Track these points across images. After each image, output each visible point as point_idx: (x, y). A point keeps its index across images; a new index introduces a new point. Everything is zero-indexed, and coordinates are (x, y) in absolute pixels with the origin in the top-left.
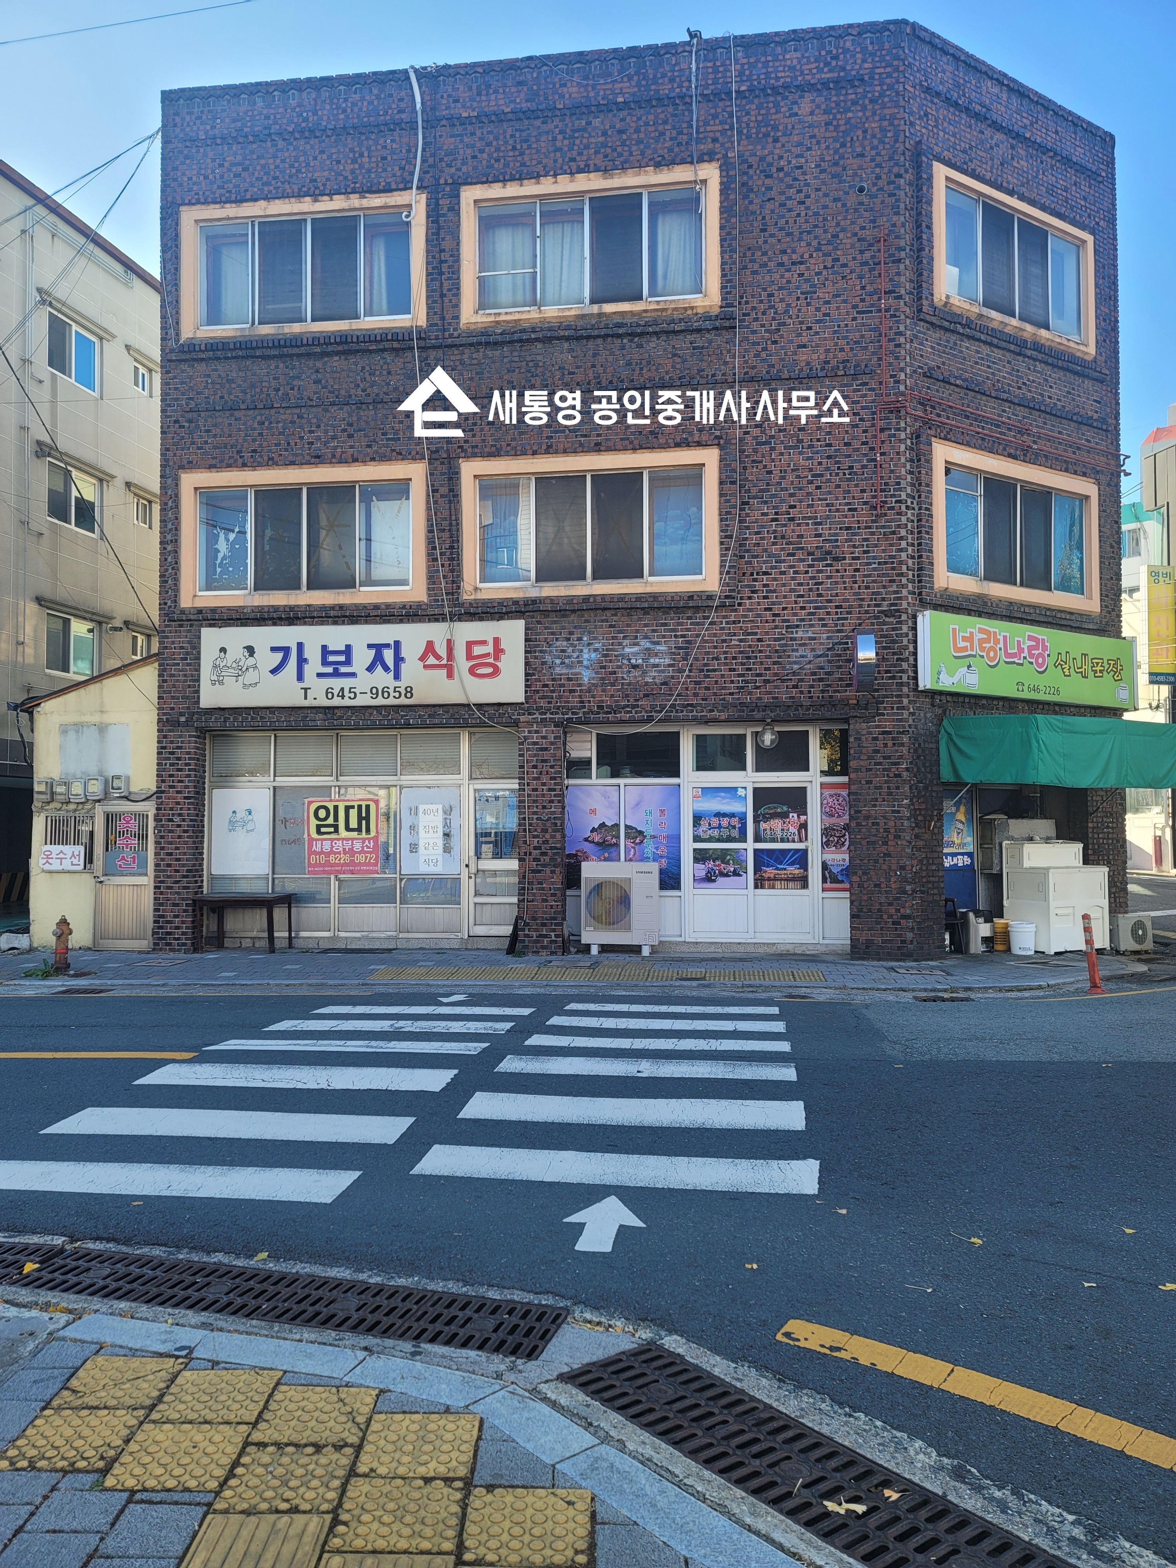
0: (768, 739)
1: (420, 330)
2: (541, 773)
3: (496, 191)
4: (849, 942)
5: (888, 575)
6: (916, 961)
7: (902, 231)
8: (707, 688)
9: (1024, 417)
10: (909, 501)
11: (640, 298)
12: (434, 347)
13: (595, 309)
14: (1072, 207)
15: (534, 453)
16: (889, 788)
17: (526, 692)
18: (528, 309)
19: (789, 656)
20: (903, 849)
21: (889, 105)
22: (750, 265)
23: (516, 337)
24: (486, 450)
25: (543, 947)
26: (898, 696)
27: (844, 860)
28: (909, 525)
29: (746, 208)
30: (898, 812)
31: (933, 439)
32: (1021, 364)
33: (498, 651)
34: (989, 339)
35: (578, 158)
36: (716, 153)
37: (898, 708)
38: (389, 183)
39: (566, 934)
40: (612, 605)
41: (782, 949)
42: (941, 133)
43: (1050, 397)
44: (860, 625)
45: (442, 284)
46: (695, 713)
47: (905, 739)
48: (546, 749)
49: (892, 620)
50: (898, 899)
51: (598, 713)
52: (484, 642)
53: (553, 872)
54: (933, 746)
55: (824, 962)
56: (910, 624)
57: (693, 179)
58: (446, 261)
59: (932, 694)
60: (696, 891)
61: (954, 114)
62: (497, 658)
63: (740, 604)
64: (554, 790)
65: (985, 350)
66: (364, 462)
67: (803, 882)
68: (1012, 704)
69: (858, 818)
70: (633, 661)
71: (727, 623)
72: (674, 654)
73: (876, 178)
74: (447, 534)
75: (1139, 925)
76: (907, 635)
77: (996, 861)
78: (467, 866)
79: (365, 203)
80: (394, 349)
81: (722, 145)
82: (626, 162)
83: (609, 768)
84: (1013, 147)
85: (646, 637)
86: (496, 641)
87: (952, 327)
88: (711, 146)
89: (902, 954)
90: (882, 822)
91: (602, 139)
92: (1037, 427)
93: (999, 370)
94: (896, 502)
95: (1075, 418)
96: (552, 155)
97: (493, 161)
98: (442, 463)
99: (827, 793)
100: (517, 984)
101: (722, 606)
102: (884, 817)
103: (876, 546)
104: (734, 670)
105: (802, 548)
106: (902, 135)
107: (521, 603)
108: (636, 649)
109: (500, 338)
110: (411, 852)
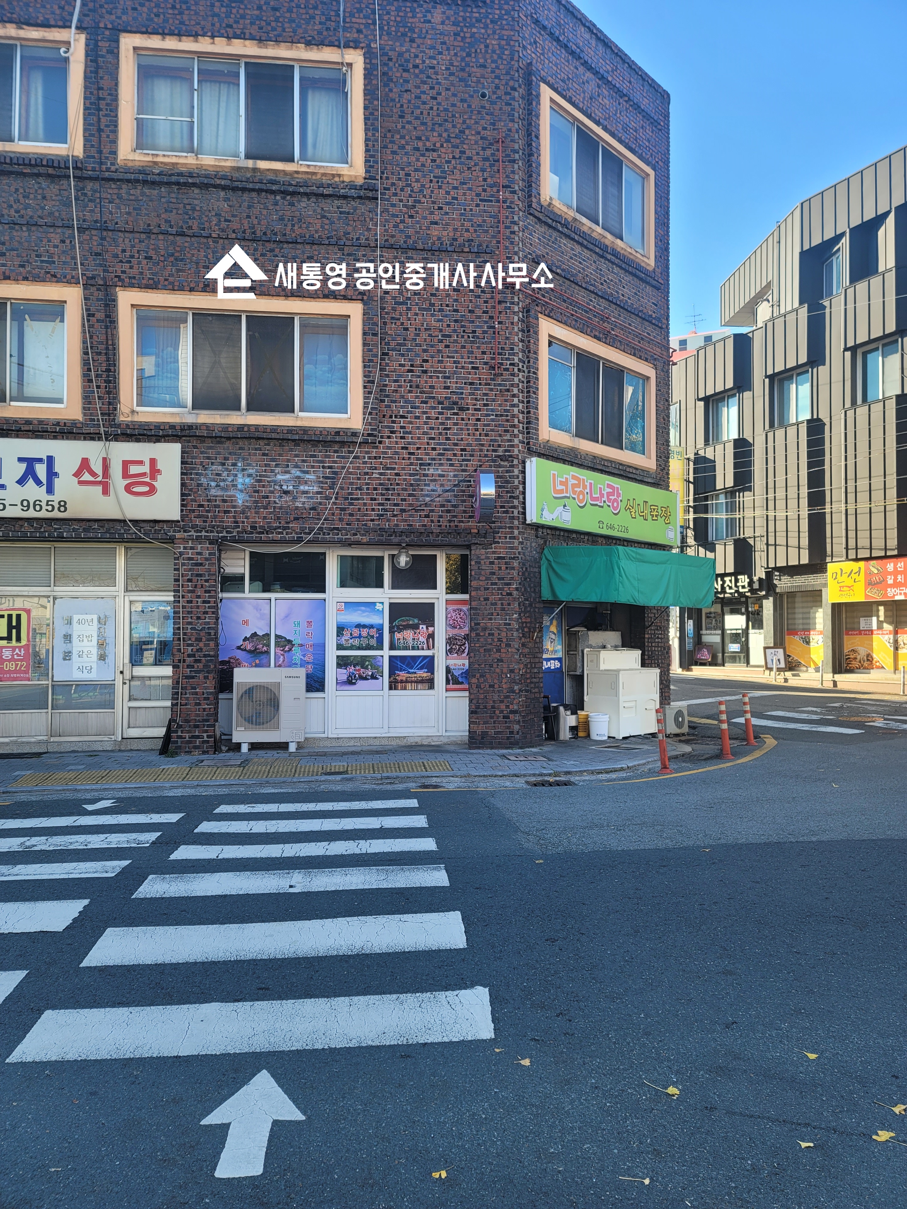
0: (403, 560)
1: (76, 160)
2: (196, 586)
3: (155, 42)
4: (467, 734)
5: (503, 426)
6: (521, 748)
7: (517, 136)
8: (351, 515)
9: (605, 308)
10: (521, 364)
11: (292, 160)
12: (91, 179)
13: (250, 163)
14: (640, 145)
15: (191, 290)
16: (502, 604)
17: (182, 511)
18: (185, 154)
19: (422, 490)
20: (513, 656)
21: (506, 27)
22: (390, 146)
23: (174, 179)
24: (144, 282)
25: (196, 747)
26: (510, 528)
27: (464, 665)
28: (521, 385)
29: (387, 95)
30: (509, 624)
31: (540, 315)
32: (603, 265)
33: (154, 471)
34: (581, 240)
35: (235, 26)
36: (361, 42)
37: (510, 538)
38: (48, 19)
39: (218, 734)
40: (265, 435)
41: (411, 741)
42: (547, 61)
43: (623, 295)
44: (481, 466)
45: (99, 119)
46: (340, 536)
47: (516, 564)
48: (201, 564)
49: (506, 463)
50: (507, 697)
51: (252, 533)
52: (141, 463)
53: (206, 678)
54: (537, 570)
55: (448, 752)
56: (520, 468)
57: (340, 61)
58: (104, 99)
59: (537, 527)
60: (339, 693)
61: (556, 47)
62: (153, 477)
63: (380, 442)
64: (209, 602)
65: (578, 249)
66: (16, 280)
67: (430, 683)
68: (594, 538)
69: (477, 629)
70: (285, 487)
71: (369, 458)
72: (322, 482)
73: (496, 88)
74: (103, 358)
75: (679, 713)
76: (518, 477)
77: (579, 665)
78: (122, 672)
79: (22, 33)
80: (49, 176)
81: (366, 36)
82: (279, 36)
83: (260, 584)
84: (599, 86)
85: (296, 466)
86: (153, 462)
87: (554, 224)
88: (356, 35)
89: (511, 743)
90: (496, 632)
91: (256, 12)
92: (615, 317)
93: (588, 267)
94: (511, 364)
95: (640, 314)
96: (210, 18)
97: (153, 16)
98: (98, 290)
99: (451, 608)
100: (167, 785)
101: (365, 442)
102: (498, 629)
103: (494, 400)
104: (375, 499)
105: (434, 398)
106: (516, 55)
107: (178, 428)
108: (287, 476)
109: (157, 178)
110: (64, 659)
